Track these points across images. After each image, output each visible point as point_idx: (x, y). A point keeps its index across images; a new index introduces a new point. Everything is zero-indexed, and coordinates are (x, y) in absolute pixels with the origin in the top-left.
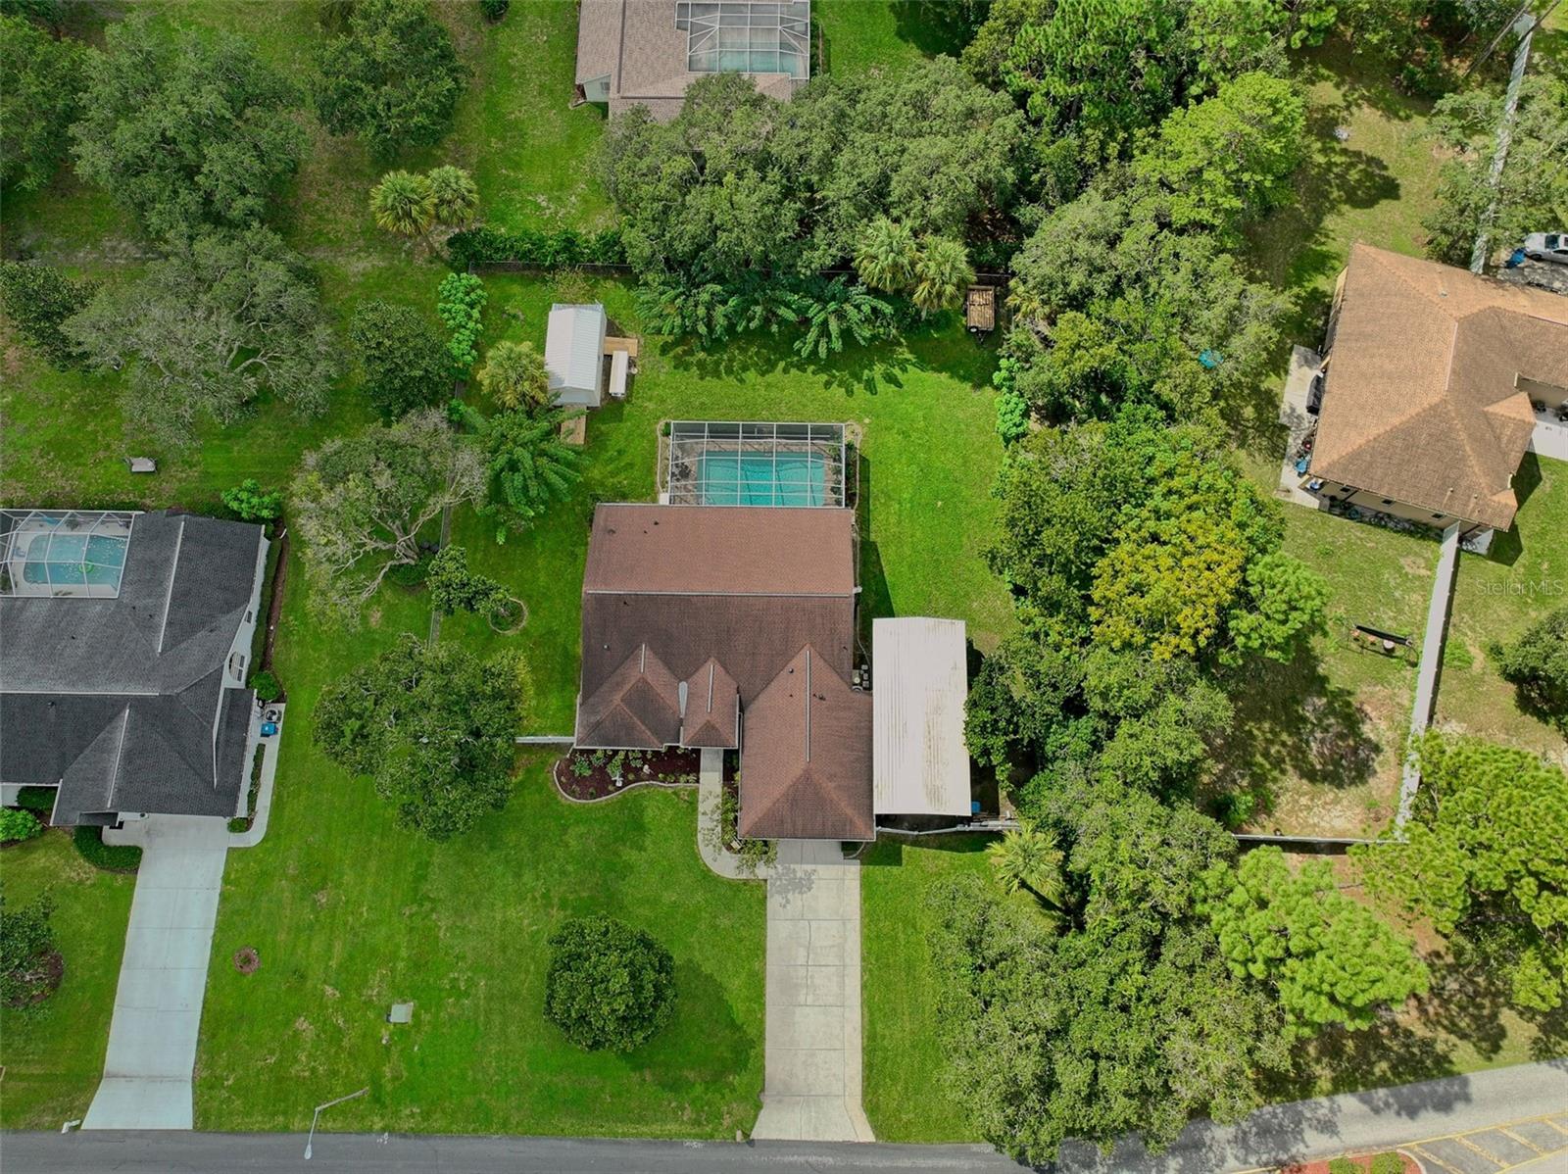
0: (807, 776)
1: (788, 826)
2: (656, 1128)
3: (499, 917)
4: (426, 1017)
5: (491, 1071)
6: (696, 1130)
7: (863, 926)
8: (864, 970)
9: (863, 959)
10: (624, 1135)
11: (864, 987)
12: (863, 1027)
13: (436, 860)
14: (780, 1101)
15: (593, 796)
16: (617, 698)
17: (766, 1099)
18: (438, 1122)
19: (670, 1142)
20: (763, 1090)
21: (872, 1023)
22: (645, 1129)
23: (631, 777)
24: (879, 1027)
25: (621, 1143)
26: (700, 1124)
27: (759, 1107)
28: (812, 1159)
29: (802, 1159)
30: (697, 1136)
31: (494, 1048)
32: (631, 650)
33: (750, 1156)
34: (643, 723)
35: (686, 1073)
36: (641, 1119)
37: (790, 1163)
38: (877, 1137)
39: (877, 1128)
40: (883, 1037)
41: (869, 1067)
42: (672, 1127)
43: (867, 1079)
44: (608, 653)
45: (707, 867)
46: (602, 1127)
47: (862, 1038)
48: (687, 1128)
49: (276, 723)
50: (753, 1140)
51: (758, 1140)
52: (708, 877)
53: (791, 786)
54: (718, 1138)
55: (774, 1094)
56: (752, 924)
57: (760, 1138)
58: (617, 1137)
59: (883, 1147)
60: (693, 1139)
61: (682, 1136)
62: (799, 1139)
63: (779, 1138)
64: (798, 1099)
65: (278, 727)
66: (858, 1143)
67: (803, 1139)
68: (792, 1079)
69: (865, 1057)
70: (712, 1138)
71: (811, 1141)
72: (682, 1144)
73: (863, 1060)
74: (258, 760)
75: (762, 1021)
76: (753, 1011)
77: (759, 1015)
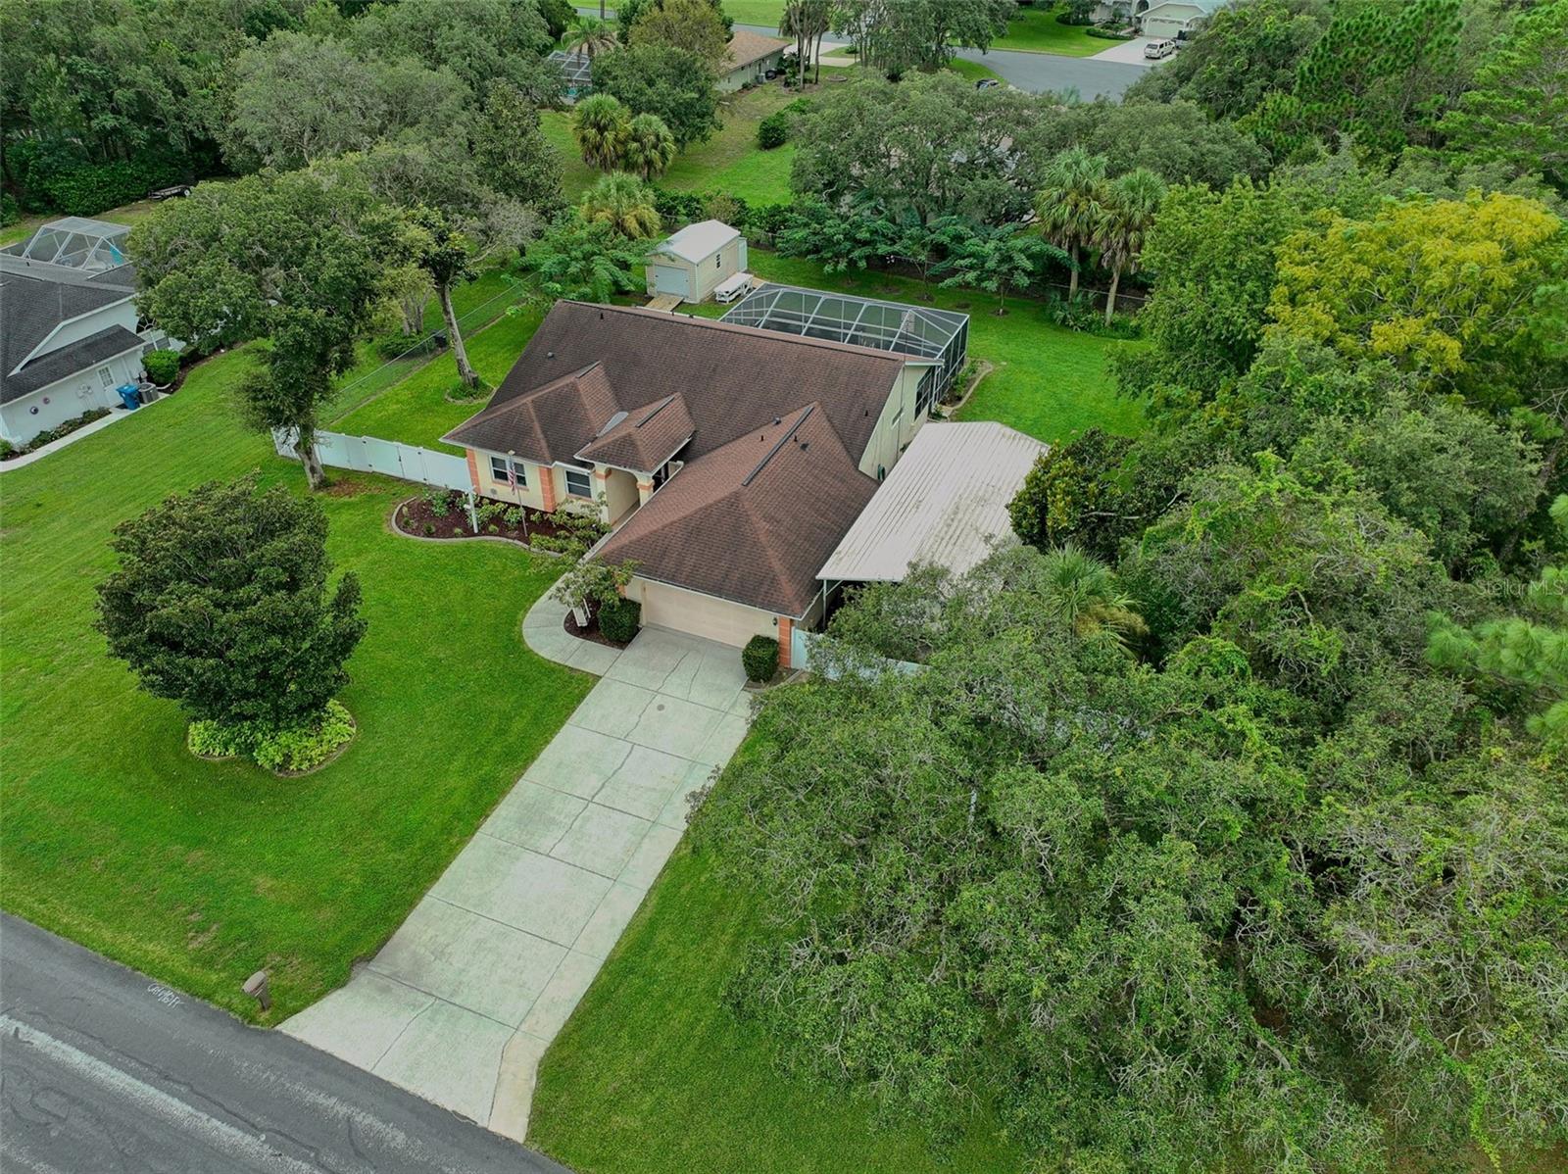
0: (734, 501)
1: (670, 563)
6: (198, 973)
8: (684, 842)
10: (66, 932)
11: (671, 866)
12: (630, 926)
14: (386, 989)
15: (429, 534)
17: (364, 975)
19: (131, 972)
20: (368, 958)
21: (652, 925)
22: (108, 934)
23: (492, 527)
24: (662, 937)
25: (47, 942)
26: (208, 964)
27: (338, 983)
28: (364, 1120)
29: (343, 1110)
30: (187, 984)
32: (581, 363)
33: (248, 1060)
34: (544, 432)
35: (259, 880)
37: (314, 1108)
38: (532, 1135)
39: (540, 1116)
40: (659, 957)
41: (598, 998)
42: (156, 949)
43: (583, 1016)
44: (549, 363)
45: (521, 636)
46: (44, 901)
47: (618, 944)
48: (179, 964)
49: (143, 402)
50: (279, 1033)
51: (288, 1037)
52: (515, 646)
53: (701, 509)
54: (218, 1003)
55: (385, 972)
56: (536, 719)
57: (294, 1035)
58: (49, 929)
59: (531, 1161)
60: (173, 984)
61: (160, 972)
62: (368, 1069)
63: (330, 1050)
64: (421, 998)
65: (142, 406)
66: (485, 1129)
67: (376, 1072)
68: (438, 961)
69: (604, 977)
70: (207, 997)
71: (388, 1082)
72: (146, 985)
73: (598, 978)
74: (89, 417)
75: (453, 852)
76: (447, 830)
77: (454, 841)
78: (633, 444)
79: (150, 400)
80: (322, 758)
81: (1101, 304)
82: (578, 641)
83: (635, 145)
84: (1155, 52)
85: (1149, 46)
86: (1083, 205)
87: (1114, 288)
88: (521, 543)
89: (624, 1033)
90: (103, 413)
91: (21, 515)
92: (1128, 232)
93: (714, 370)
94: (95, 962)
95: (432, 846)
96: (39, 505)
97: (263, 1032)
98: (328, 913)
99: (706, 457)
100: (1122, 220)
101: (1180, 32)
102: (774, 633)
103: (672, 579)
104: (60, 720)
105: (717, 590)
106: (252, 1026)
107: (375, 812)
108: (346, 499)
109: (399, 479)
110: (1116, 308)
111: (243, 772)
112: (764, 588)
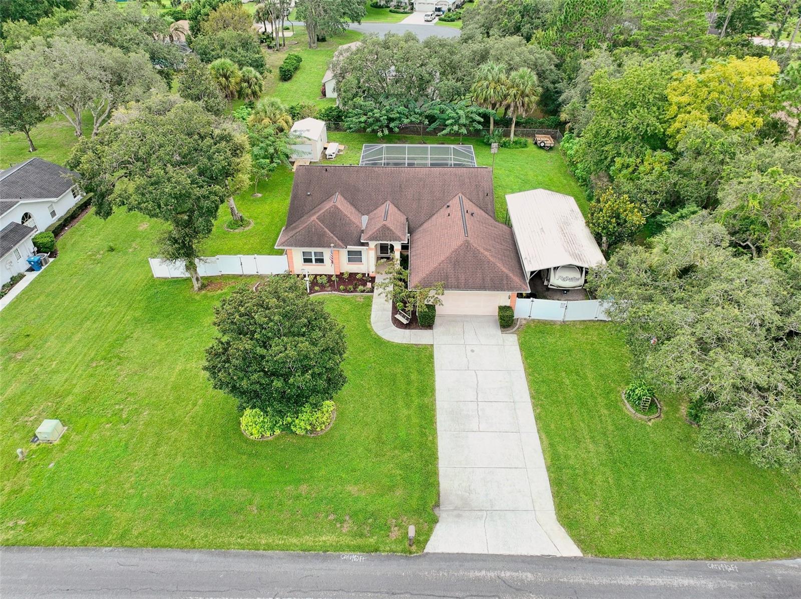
0: (467, 245)
1: (452, 280)
2: (308, 540)
3: (179, 367)
4: (75, 437)
5: (127, 486)
6: (359, 541)
7: (528, 375)
8: (535, 406)
9: (532, 397)
10: (269, 547)
11: (538, 418)
12: (544, 451)
13: (135, 336)
14: (459, 516)
16: (314, 217)
17: (443, 514)
18: (44, 533)
19: (325, 553)
20: (437, 505)
21: (551, 445)
22: (294, 541)
23: (317, 288)
24: (560, 449)
25: (263, 556)
26: (361, 535)
27: (436, 521)
28: (506, 574)
29: (492, 574)
30: (359, 549)
31: (137, 466)
32: (329, 196)
33: (424, 569)
34: (332, 232)
35: (349, 488)
36: (291, 530)
37: (478, 579)
38: (583, 550)
39: (579, 542)
40: (567, 458)
41: (557, 483)
42: (328, 538)
43: (557, 495)
44: (310, 198)
45: (378, 336)
46: (242, 537)
47: (545, 459)
48: (346, 540)
49: (42, 265)
50: (427, 553)
51: (434, 554)
52: (379, 342)
53: (453, 252)
54: (384, 551)
55: (451, 508)
56: (420, 372)
57: (436, 551)
58: (258, 550)
59: (592, 562)
60: (354, 551)
61: (339, 548)
62: (486, 552)
63: (460, 552)
64: (479, 513)
65: (43, 268)
66: (562, 557)
67: (491, 552)
68: (471, 495)
69: (552, 475)
70: (376, 550)
71: (501, 555)
72: (339, 556)
73: (550, 477)
74: (15, 281)
75: (434, 443)
76: (423, 435)
77: (430, 438)
78: (388, 229)
79: (46, 263)
80: (329, 421)
81: (507, 134)
82: (407, 331)
83: (246, 84)
84: (429, 18)
85: (426, 15)
86: (498, 88)
87: (513, 125)
88: (336, 293)
89: (582, 495)
90: (21, 277)
91: (20, 344)
92: (523, 97)
93: (400, 187)
94: (299, 556)
95: (422, 445)
96: (28, 336)
97: (420, 556)
98: (399, 492)
99: (421, 229)
100: (519, 92)
101: (436, 8)
102: (507, 303)
103: (458, 288)
104: (158, 444)
105: (482, 287)
106: (412, 555)
107: (379, 438)
108: (219, 292)
109: (241, 276)
110: (515, 135)
111: (290, 439)
112: (505, 282)
